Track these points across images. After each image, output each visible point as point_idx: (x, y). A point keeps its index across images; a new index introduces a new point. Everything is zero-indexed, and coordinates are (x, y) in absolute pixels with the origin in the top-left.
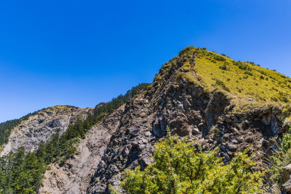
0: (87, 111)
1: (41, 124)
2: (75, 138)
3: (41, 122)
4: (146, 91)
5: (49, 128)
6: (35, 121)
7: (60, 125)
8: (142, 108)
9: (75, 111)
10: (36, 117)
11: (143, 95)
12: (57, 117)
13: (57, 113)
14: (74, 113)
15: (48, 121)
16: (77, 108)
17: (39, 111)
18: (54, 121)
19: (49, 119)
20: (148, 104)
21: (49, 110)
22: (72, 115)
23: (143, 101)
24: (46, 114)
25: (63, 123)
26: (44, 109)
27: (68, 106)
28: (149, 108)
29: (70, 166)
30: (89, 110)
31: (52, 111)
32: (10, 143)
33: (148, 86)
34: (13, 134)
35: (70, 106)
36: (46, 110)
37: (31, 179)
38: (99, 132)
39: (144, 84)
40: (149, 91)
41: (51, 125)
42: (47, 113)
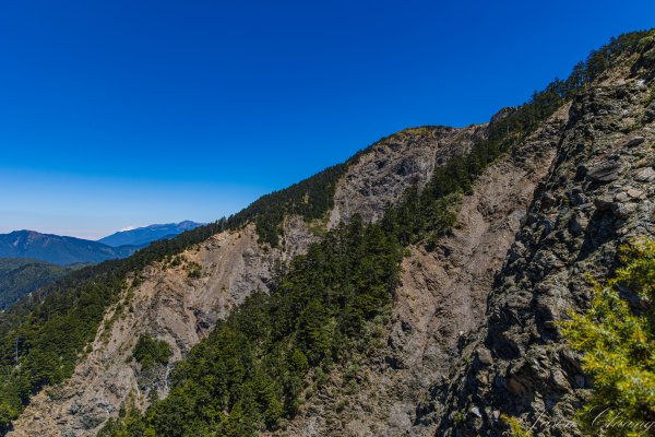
0: (472, 132)
1: (382, 170)
2: (451, 195)
3: (381, 165)
4: (636, 56)
5: (398, 177)
6: (371, 165)
7: (418, 169)
8: (624, 107)
9: (446, 136)
10: (371, 156)
11: (628, 69)
12: (410, 153)
13: (409, 145)
14: (443, 141)
15: (395, 163)
16: (447, 129)
17: (376, 144)
18: (404, 161)
19: (395, 158)
20: (644, 91)
21: (392, 141)
22: (439, 146)
23: (627, 85)
24: (387, 149)
25: (423, 165)
26: (384, 139)
27: (428, 127)
28: (646, 104)
29: (448, 252)
30: (477, 130)
31: (398, 142)
32: (337, 207)
33: (643, 40)
34: (339, 193)
35: (434, 127)
36: (387, 141)
37: (380, 272)
38: (506, 178)
39: (628, 35)
40: (645, 55)
41: (401, 171)
42: (391, 146)
